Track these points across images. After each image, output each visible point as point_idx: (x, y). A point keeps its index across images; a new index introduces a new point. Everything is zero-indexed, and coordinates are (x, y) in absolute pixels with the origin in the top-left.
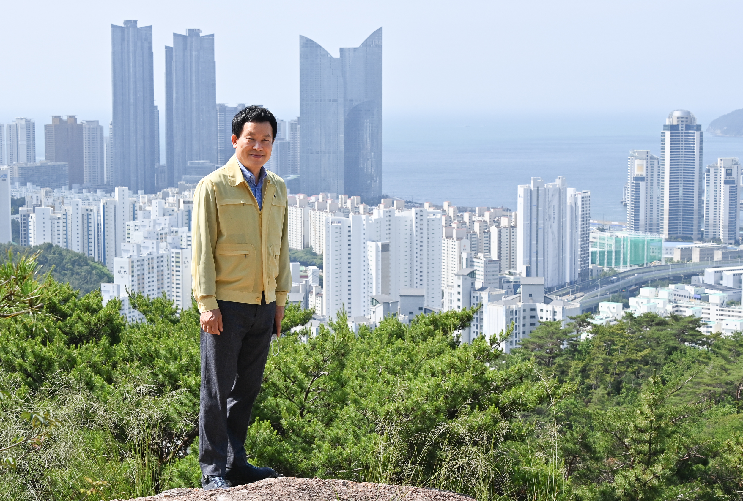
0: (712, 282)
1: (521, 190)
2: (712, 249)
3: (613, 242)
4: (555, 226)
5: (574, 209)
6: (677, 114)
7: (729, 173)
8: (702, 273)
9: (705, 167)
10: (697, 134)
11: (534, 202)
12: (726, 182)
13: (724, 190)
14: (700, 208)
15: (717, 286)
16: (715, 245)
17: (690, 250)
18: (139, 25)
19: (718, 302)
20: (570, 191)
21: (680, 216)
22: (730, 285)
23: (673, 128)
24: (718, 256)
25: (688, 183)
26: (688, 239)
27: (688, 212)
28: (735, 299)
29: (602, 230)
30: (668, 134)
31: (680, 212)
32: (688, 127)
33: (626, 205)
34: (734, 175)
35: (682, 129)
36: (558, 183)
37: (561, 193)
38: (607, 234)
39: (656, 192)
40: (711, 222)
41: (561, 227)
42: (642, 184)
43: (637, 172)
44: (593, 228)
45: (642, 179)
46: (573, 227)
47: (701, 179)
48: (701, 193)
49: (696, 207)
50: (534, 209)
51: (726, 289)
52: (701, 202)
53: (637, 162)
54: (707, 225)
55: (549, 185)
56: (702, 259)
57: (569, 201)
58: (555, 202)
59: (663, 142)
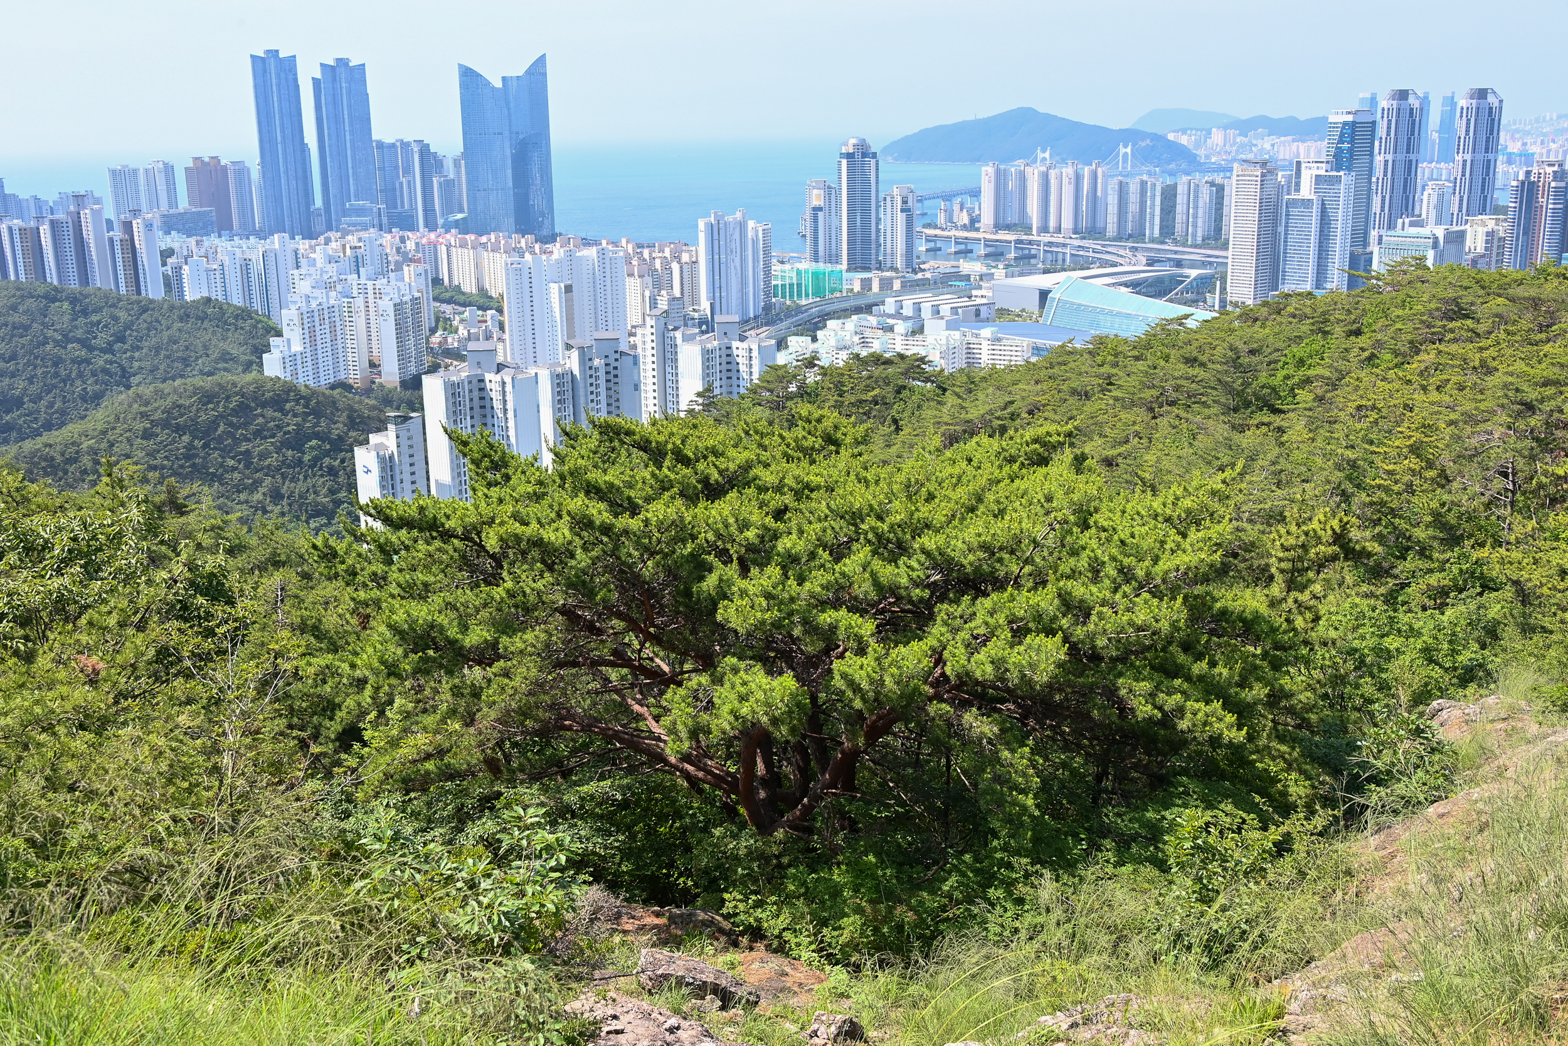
0: (893, 312)
1: (701, 225)
2: (891, 279)
3: (794, 275)
4: (737, 260)
5: (755, 242)
6: (853, 141)
7: (905, 202)
8: (883, 303)
9: (882, 195)
10: (873, 161)
11: (716, 236)
12: (902, 211)
13: (901, 218)
14: (878, 237)
15: (898, 315)
16: (894, 274)
17: (870, 280)
18: (281, 55)
19: (903, 332)
20: (751, 224)
21: (858, 246)
22: (911, 314)
23: (849, 156)
24: (897, 285)
25: (866, 212)
26: (867, 269)
27: (866, 241)
28: (916, 327)
29: (782, 262)
30: (844, 162)
31: (859, 242)
32: (864, 155)
33: (804, 236)
34: (910, 203)
35: (858, 156)
36: (739, 215)
37: (742, 226)
38: (787, 267)
39: (834, 221)
40: (889, 251)
41: (743, 261)
42: (820, 214)
43: (816, 203)
44: (774, 261)
45: (820, 209)
46: (755, 260)
47: (878, 207)
48: (878, 220)
49: (873, 236)
50: (716, 243)
51: (907, 318)
52: (878, 231)
53: (815, 192)
54: (885, 255)
55: (729, 218)
56: (881, 288)
57: (750, 234)
58: (737, 236)
59: (840, 170)
